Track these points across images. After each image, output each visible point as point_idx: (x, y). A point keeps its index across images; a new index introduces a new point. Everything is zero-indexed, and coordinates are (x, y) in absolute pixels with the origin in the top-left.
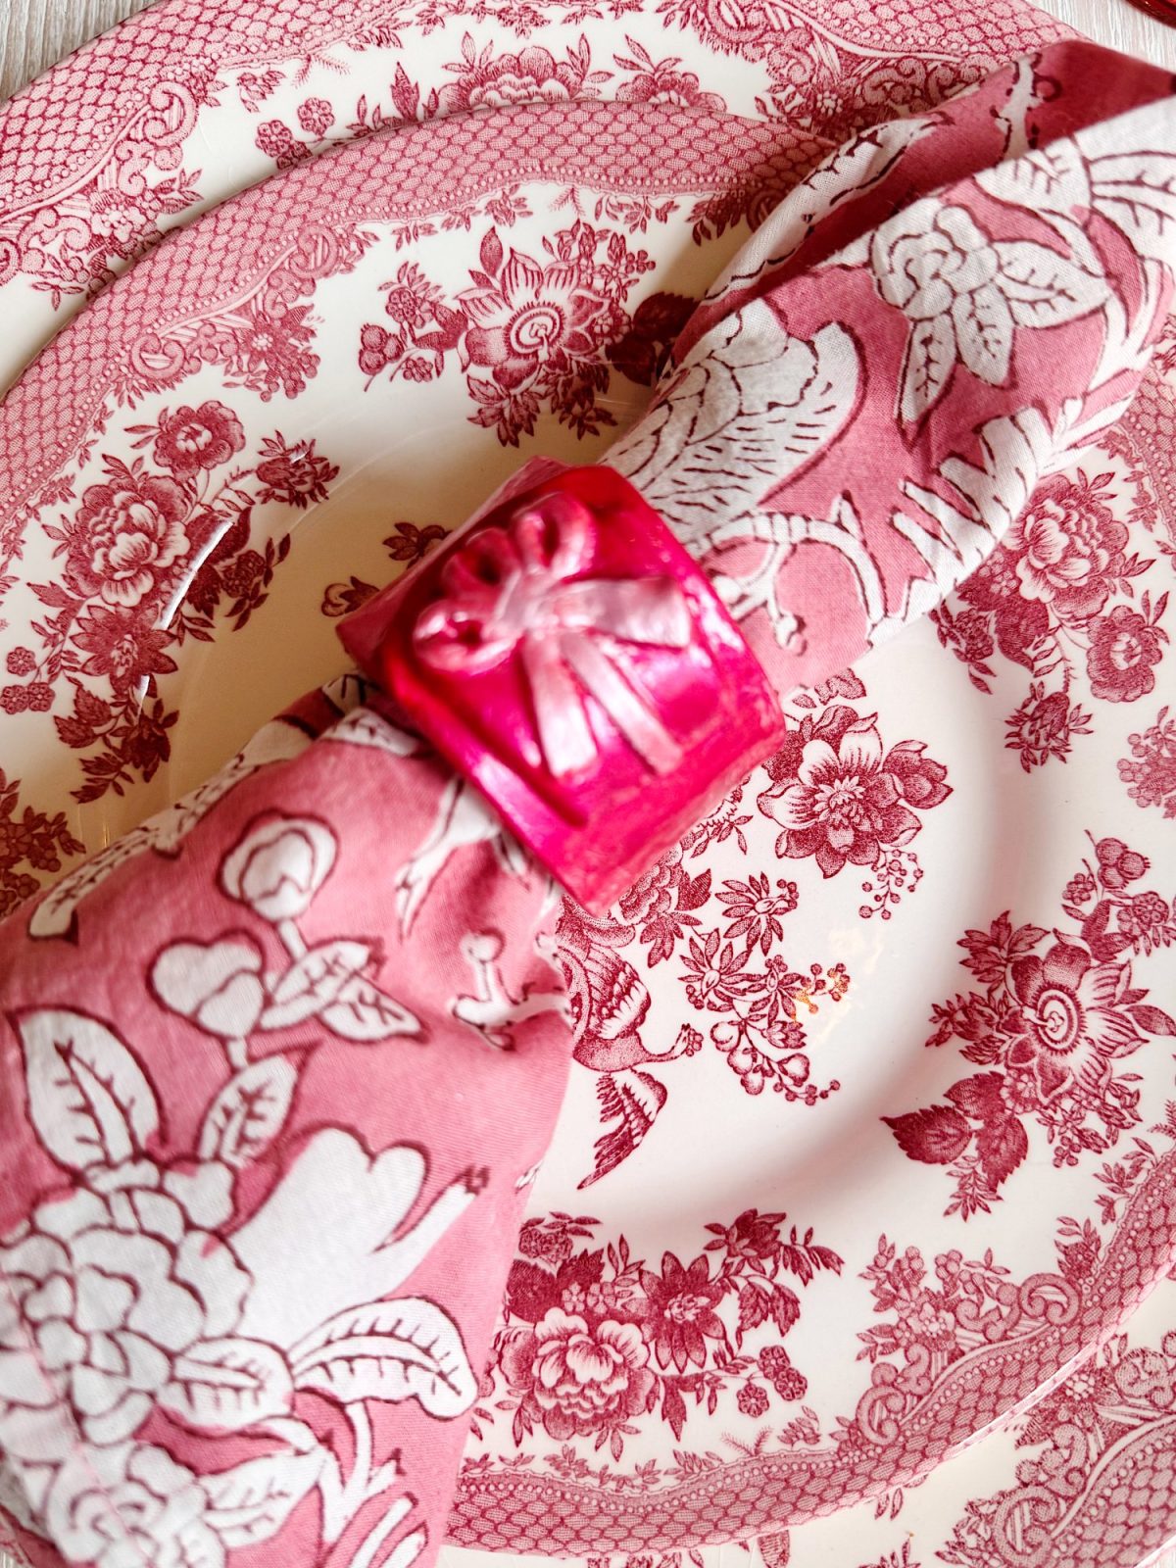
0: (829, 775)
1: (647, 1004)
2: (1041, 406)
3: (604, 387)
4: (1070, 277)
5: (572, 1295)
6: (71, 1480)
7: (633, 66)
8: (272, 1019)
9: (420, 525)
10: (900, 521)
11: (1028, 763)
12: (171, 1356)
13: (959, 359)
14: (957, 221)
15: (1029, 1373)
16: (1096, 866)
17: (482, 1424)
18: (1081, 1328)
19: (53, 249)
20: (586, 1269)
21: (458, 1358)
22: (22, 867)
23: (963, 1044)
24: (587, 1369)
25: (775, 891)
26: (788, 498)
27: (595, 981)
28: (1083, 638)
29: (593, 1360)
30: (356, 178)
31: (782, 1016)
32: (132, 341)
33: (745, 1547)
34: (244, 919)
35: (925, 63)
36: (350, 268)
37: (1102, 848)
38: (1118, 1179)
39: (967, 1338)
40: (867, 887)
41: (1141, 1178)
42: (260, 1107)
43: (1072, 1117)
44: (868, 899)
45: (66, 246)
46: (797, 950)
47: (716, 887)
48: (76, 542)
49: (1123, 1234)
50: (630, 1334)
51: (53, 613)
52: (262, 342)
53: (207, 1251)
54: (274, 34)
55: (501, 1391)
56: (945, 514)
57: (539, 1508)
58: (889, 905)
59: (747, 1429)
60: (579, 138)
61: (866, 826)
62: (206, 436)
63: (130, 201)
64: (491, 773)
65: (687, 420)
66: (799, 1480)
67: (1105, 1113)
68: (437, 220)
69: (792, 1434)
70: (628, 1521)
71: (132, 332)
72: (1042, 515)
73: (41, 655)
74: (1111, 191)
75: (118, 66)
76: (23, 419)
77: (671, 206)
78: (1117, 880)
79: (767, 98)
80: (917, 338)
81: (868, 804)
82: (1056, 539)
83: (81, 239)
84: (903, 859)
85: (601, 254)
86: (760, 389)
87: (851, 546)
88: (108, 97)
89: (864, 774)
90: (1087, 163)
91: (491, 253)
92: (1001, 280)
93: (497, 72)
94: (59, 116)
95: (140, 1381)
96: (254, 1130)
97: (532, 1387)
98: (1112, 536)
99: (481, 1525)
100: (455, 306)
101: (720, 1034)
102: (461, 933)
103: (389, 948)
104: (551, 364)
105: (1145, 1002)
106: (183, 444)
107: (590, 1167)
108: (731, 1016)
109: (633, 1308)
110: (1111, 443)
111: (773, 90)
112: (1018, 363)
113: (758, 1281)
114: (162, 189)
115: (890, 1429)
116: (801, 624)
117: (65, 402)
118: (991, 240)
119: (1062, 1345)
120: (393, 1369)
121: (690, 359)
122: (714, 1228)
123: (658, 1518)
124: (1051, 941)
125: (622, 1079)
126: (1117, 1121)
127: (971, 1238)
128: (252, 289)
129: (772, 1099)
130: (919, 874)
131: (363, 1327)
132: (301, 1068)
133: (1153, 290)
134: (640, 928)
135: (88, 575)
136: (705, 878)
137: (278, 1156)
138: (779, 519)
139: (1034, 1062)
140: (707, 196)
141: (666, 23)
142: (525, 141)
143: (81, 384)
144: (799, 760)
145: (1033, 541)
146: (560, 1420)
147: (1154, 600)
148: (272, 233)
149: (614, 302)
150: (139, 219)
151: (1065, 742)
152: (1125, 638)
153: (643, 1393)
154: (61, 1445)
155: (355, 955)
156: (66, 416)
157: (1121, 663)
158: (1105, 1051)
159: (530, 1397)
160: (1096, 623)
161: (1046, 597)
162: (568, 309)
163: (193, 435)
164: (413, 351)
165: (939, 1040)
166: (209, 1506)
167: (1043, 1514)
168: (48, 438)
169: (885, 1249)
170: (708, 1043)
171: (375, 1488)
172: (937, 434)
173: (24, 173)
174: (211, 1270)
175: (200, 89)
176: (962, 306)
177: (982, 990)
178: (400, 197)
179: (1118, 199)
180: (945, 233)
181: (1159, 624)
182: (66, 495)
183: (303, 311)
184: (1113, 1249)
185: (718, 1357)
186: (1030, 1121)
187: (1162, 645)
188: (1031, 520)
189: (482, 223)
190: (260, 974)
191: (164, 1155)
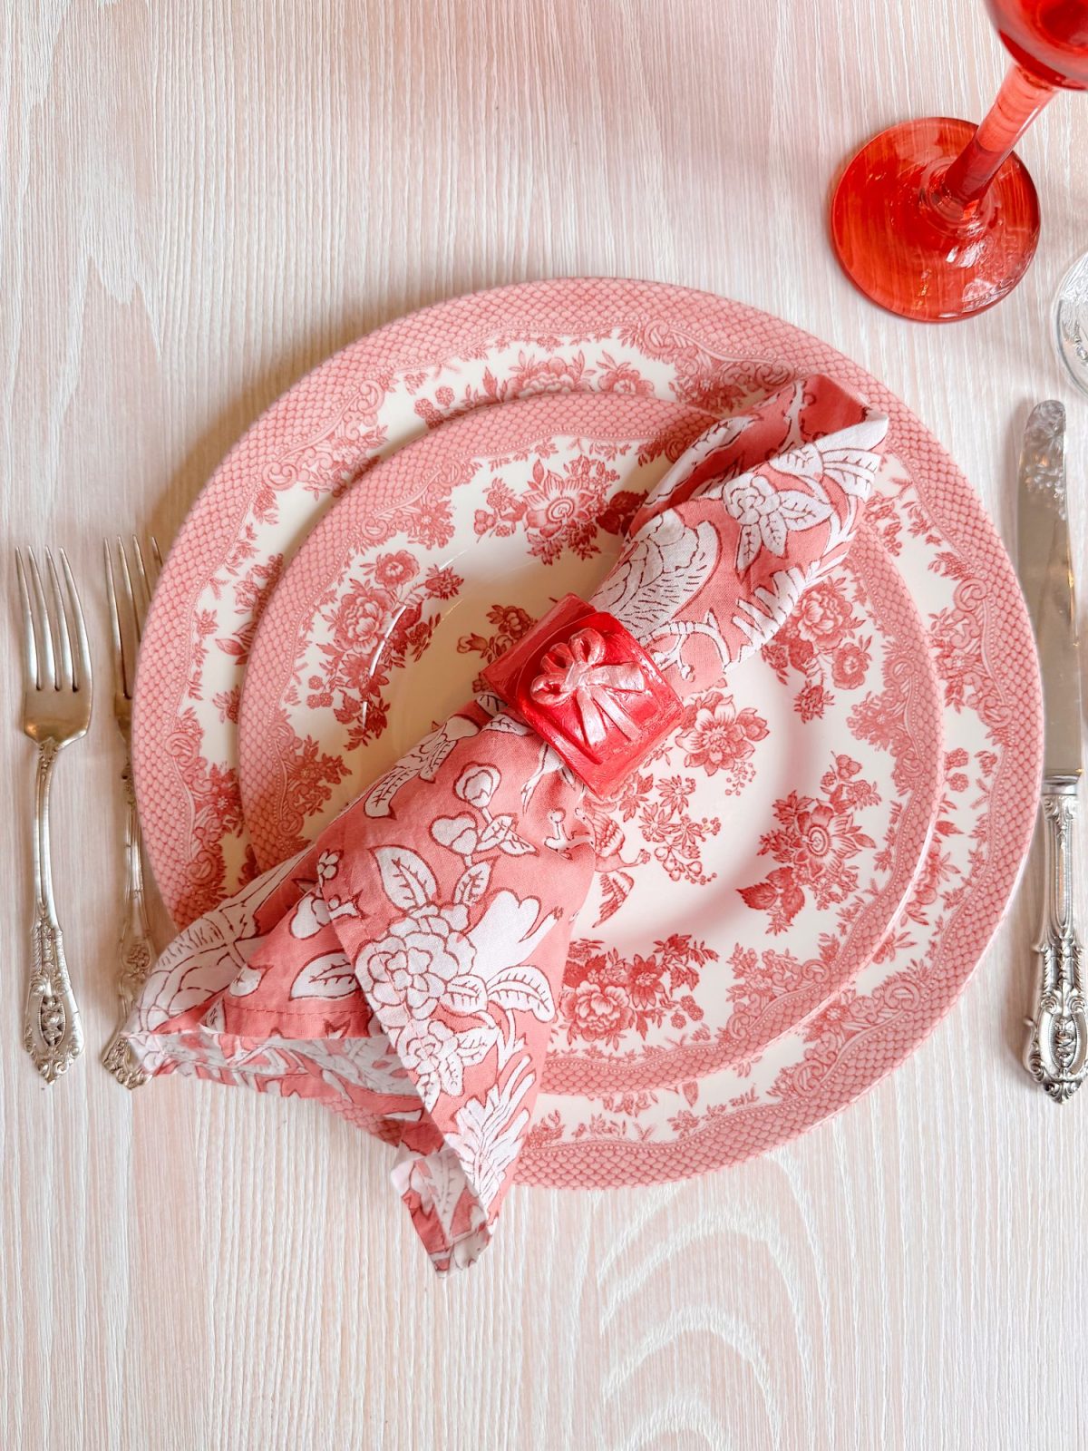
0: (710, 726)
1: (623, 840)
2: (799, 566)
3: (594, 535)
4: (814, 505)
5: (592, 975)
6: (407, 1035)
7: (606, 367)
8: (482, 847)
9: (504, 606)
10: (736, 620)
11: (804, 719)
12: (446, 983)
13: (763, 543)
14: (761, 482)
15: (807, 1005)
16: (836, 768)
17: (553, 1036)
18: (831, 984)
19: (314, 469)
20: (598, 963)
21: (548, 995)
22: (323, 782)
23: (774, 854)
24: (601, 1009)
25: (684, 783)
26: (685, 615)
27: (598, 829)
28: (830, 659)
29: (603, 1004)
30: (470, 435)
31: (689, 843)
32: (361, 521)
33: (676, 1091)
34: (468, 808)
35: (755, 364)
36: (468, 481)
37: (839, 759)
38: (848, 915)
39: (778, 990)
40: (729, 780)
41: (858, 915)
42: (477, 882)
43: (826, 887)
44: (729, 786)
45: (320, 466)
46: (696, 812)
47: (656, 782)
48: (339, 623)
49: (850, 941)
50: (620, 991)
51: (330, 658)
52: (426, 520)
53: (458, 940)
54: (422, 353)
55: (561, 1019)
56: (757, 614)
57: (581, 1073)
58: (740, 789)
59: (676, 1034)
60: (581, 413)
61: (728, 751)
62: (400, 568)
63: (351, 443)
64: (560, 741)
65: (639, 574)
66: (701, 1057)
67: (841, 885)
68: (511, 456)
69: (697, 1036)
70: (623, 1078)
71: (361, 516)
72: (811, 599)
73: (325, 679)
74: (832, 465)
75: (343, 372)
76: (309, 562)
77: (627, 447)
78: (847, 775)
79: (675, 383)
80: (744, 532)
81: (729, 740)
82: (817, 611)
83: (327, 463)
84: (746, 766)
85: (593, 472)
86: (672, 558)
87: (714, 633)
88: (338, 389)
89: (727, 725)
90: (821, 454)
91: (538, 473)
92: (781, 509)
93: (537, 371)
94: (314, 400)
95: (433, 993)
96: (475, 891)
97: (575, 1018)
98: (845, 609)
99: (555, 1082)
100: (521, 500)
101: (659, 853)
102: (546, 811)
103: (520, 818)
104: (569, 526)
105: (860, 832)
106: (390, 573)
107: (598, 917)
108: (664, 844)
109: (621, 980)
110: (845, 564)
111: (678, 378)
112: (789, 547)
113: (679, 966)
114: (368, 436)
115: (743, 1033)
116: (692, 669)
117: (329, 552)
118: (777, 491)
119: (822, 992)
120: (523, 996)
121: (638, 538)
122: (658, 943)
123: (637, 1076)
124: (815, 804)
125: (612, 876)
126: (847, 888)
127: (779, 943)
128: (420, 493)
129: (684, 883)
130: (754, 773)
131: (511, 978)
132: (493, 866)
133: (853, 509)
134: (619, 803)
135: (346, 639)
136: (650, 778)
137: (485, 901)
138: (682, 624)
139: (807, 861)
140: (645, 442)
141: (623, 344)
142: (554, 415)
143: (337, 544)
144: (695, 719)
145: (806, 612)
146: (589, 1033)
147: (865, 639)
148: (430, 464)
149: (600, 496)
150: (357, 452)
151: (822, 709)
152: (850, 658)
153: (628, 1019)
154: (403, 1020)
155: (507, 821)
156: (331, 559)
157: (848, 670)
158: (841, 856)
159: (575, 1022)
160: (836, 652)
161: (812, 639)
162: (577, 500)
163: (395, 568)
164: (500, 522)
165: (763, 852)
166: (459, 1046)
167: (817, 1073)
168: (322, 570)
169: (738, 949)
170: (653, 858)
171: (516, 1049)
172: (753, 576)
173: (297, 430)
174: (461, 948)
175: (385, 383)
176: (764, 521)
177: (783, 828)
178: (493, 444)
179: (836, 469)
180: (757, 489)
181: (868, 651)
182: (333, 600)
183: (447, 503)
184: (846, 948)
185: (662, 1001)
186: (805, 889)
187: (868, 662)
188: (805, 602)
189: (533, 457)
190: (475, 829)
191: (440, 902)
